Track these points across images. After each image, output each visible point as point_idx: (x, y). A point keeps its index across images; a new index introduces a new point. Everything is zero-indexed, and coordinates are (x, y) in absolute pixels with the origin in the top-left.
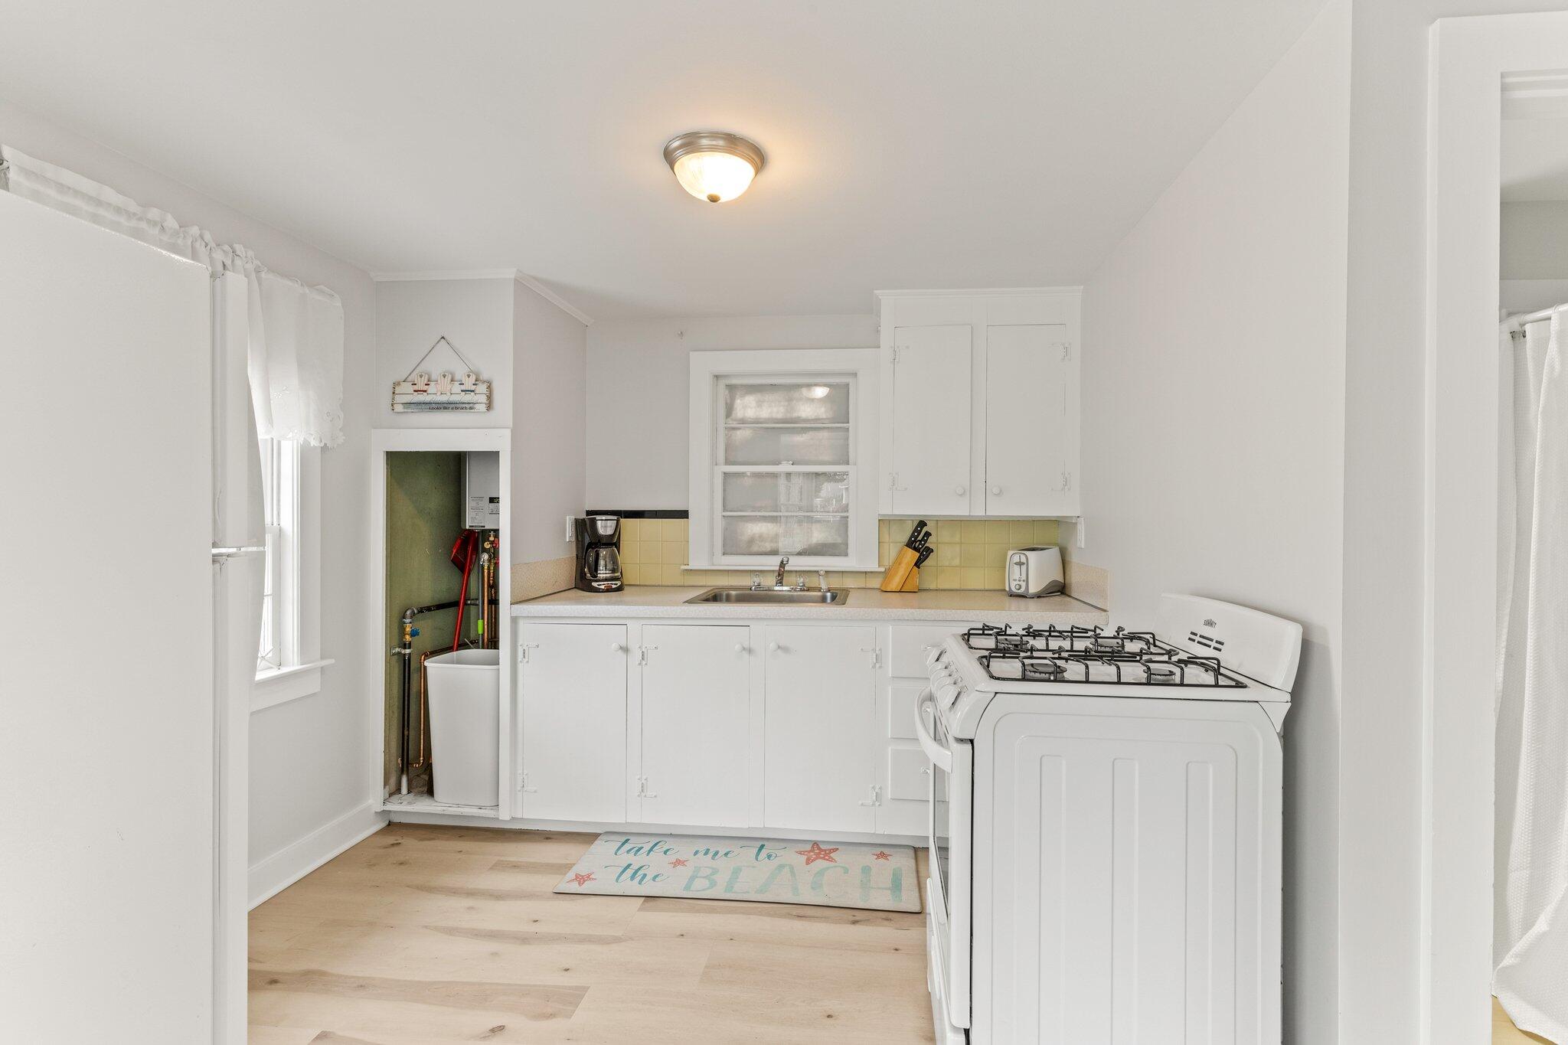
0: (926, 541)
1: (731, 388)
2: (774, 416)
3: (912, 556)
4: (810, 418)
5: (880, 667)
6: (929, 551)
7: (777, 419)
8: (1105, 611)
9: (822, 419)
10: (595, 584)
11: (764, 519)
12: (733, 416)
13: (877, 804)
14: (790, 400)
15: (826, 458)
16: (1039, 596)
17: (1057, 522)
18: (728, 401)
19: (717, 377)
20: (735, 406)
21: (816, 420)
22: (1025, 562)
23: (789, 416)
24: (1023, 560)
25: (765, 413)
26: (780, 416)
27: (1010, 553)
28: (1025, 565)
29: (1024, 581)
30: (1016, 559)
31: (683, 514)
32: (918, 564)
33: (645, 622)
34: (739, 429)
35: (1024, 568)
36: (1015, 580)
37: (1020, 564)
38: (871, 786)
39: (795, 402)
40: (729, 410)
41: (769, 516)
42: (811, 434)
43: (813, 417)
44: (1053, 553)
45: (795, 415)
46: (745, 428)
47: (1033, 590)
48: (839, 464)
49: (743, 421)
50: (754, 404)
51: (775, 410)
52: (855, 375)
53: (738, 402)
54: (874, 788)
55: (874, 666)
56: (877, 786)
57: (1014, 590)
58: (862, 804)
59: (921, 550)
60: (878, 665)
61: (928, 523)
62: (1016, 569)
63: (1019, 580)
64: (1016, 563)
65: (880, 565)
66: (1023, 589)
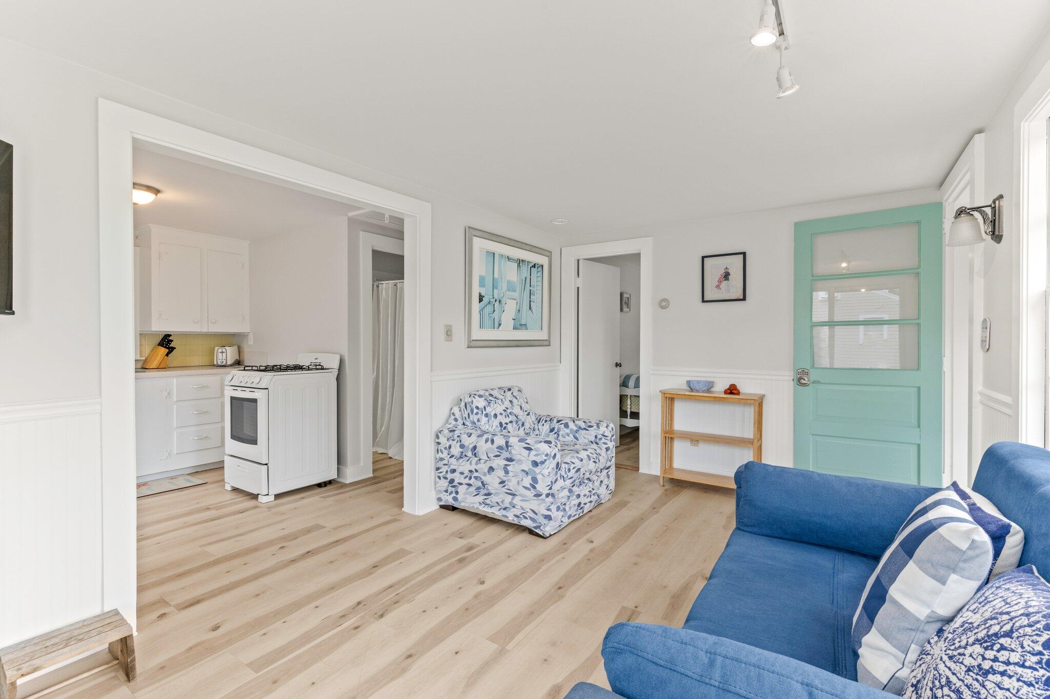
0: (170, 344)
3: (163, 351)
5: (170, 397)
6: (173, 349)
13: (168, 457)
16: (231, 365)
17: (234, 335)
24: (224, 350)
27: (216, 348)
28: (225, 353)
29: (225, 360)
30: (220, 350)
32: (167, 355)
35: (224, 354)
36: (219, 359)
37: (222, 352)
38: (165, 450)
44: (236, 347)
47: (229, 363)
54: (167, 451)
55: (166, 398)
56: (169, 450)
57: (219, 363)
58: (161, 460)
59: (168, 348)
60: (168, 397)
61: (170, 336)
62: (220, 354)
63: (222, 360)
64: (220, 352)
65: (141, 357)
66: (225, 363)
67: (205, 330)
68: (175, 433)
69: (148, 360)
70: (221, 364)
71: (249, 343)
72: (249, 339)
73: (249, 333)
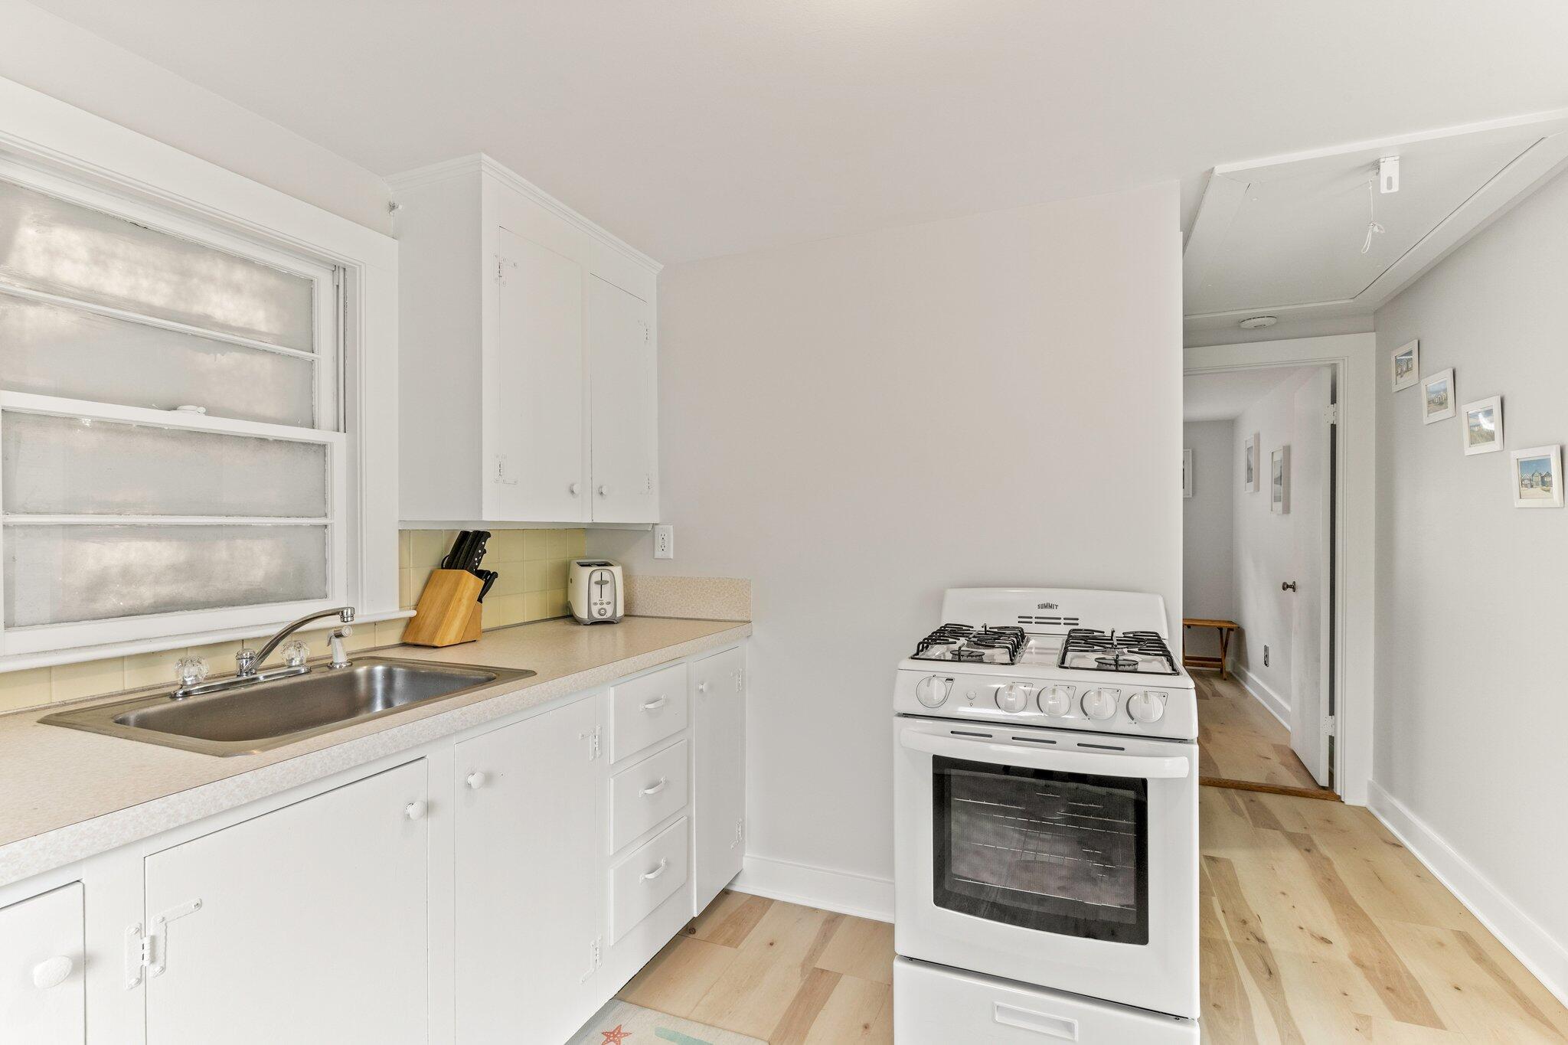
0: (481, 563)
2: (144, 297)
4: (233, 324)
6: (492, 574)
7: (146, 305)
8: (748, 622)
9: (258, 332)
11: (135, 531)
12: (12, 264)
13: (599, 965)
14: (185, 274)
15: (271, 411)
20: (19, 241)
21: (247, 331)
22: (608, 579)
23: (181, 306)
24: (606, 576)
25: (115, 283)
26: (158, 301)
28: (609, 585)
29: (609, 603)
30: (596, 577)
32: (481, 598)
33: (145, 849)
34: (35, 303)
35: (606, 588)
36: (595, 604)
37: (601, 583)
38: (592, 943)
39: (195, 281)
41: (149, 526)
42: (236, 356)
43: (241, 324)
45: (198, 309)
46: (53, 305)
48: (296, 424)
49: (48, 285)
50: (82, 253)
51: (145, 283)
52: (336, 269)
54: (595, 944)
55: (594, 756)
56: (598, 938)
57: (596, 616)
59: (480, 574)
60: (598, 753)
61: (482, 535)
62: (596, 589)
63: (602, 604)
64: (597, 583)
65: (401, 607)
66: (609, 614)
68: (612, 871)
69: (426, 619)
70: (601, 617)
71: (659, 554)
72: (659, 541)
73: (657, 524)
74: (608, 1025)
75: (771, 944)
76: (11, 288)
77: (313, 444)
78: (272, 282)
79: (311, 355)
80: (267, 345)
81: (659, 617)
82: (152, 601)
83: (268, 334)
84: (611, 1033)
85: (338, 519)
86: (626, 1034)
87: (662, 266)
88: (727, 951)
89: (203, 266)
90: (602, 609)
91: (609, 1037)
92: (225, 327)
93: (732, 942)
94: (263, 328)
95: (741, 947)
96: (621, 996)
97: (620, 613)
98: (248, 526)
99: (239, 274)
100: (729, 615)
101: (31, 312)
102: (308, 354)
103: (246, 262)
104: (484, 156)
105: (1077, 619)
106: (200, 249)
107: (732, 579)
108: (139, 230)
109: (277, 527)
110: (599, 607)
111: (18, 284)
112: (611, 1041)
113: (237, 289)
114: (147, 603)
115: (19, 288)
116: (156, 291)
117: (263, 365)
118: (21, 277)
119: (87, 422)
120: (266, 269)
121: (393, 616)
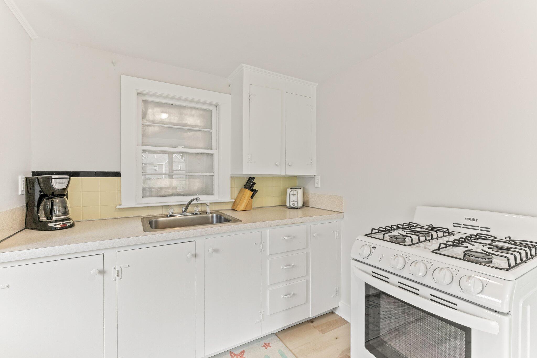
0: (253, 187)
1: (145, 102)
2: (172, 121)
3: (249, 193)
4: (192, 125)
5: (264, 251)
6: (256, 191)
7: (174, 123)
8: (342, 213)
9: (198, 126)
10: (50, 225)
12: (147, 118)
13: (262, 320)
14: (181, 114)
18: (144, 110)
19: (138, 94)
20: (148, 113)
21: (195, 126)
23: (180, 122)
24: (295, 193)
26: (175, 121)
27: (288, 191)
29: (296, 202)
30: (292, 193)
31: (117, 174)
32: (252, 198)
34: (151, 126)
35: (296, 197)
36: (292, 202)
37: (294, 195)
38: (260, 312)
39: (183, 115)
40: (144, 115)
42: (193, 132)
43: (194, 124)
45: (184, 122)
46: (154, 126)
48: (208, 149)
49: (153, 122)
52: (217, 106)
53: (150, 111)
54: (261, 312)
55: (261, 251)
56: (263, 311)
57: (292, 206)
58: (256, 323)
59: (252, 190)
60: (262, 250)
61: (254, 178)
62: (292, 197)
63: (294, 202)
64: (292, 195)
65: (231, 199)
66: (296, 205)
67: (283, 173)
68: (268, 290)
69: (237, 203)
70: (293, 206)
71: (316, 186)
72: (316, 181)
73: (316, 175)
74: (267, 341)
75: (336, 338)
76: (147, 123)
77: (210, 154)
78: (201, 112)
79: (212, 130)
80: (201, 129)
81: (316, 208)
82: (172, 193)
83: (200, 126)
84: (266, 344)
85: (216, 174)
86: (270, 347)
87: (317, 84)
88: (319, 333)
89: (185, 111)
90: (294, 203)
91: (265, 345)
92: (190, 126)
93: (323, 331)
94: (199, 125)
95: (325, 334)
96: (276, 334)
97: (300, 205)
98: (194, 175)
99: (194, 112)
100: (336, 209)
101: (150, 128)
102: (211, 130)
103: (195, 108)
104: (243, 64)
105: (490, 228)
106: (184, 107)
107: (337, 196)
108: (172, 106)
109: (201, 176)
110: (293, 203)
111: (148, 122)
112: (265, 346)
113: (193, 116)
114: (171, 194)
115: (148, 123)
116: (175, 119)
117: (199, 134)
118: (148, 121)
119: (158, 152)
120: (200, 109)
121: (229, 201)
